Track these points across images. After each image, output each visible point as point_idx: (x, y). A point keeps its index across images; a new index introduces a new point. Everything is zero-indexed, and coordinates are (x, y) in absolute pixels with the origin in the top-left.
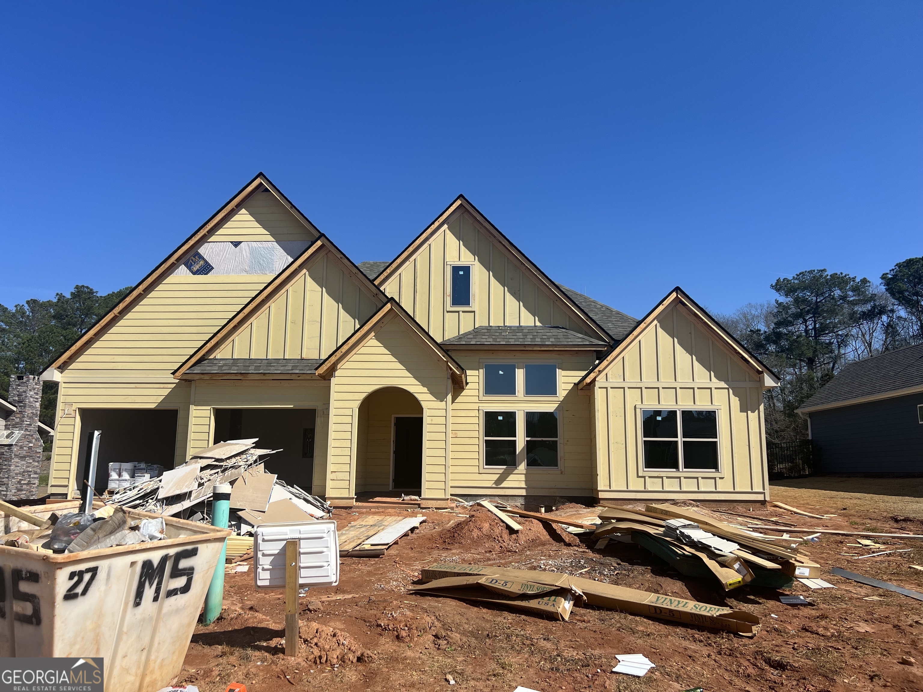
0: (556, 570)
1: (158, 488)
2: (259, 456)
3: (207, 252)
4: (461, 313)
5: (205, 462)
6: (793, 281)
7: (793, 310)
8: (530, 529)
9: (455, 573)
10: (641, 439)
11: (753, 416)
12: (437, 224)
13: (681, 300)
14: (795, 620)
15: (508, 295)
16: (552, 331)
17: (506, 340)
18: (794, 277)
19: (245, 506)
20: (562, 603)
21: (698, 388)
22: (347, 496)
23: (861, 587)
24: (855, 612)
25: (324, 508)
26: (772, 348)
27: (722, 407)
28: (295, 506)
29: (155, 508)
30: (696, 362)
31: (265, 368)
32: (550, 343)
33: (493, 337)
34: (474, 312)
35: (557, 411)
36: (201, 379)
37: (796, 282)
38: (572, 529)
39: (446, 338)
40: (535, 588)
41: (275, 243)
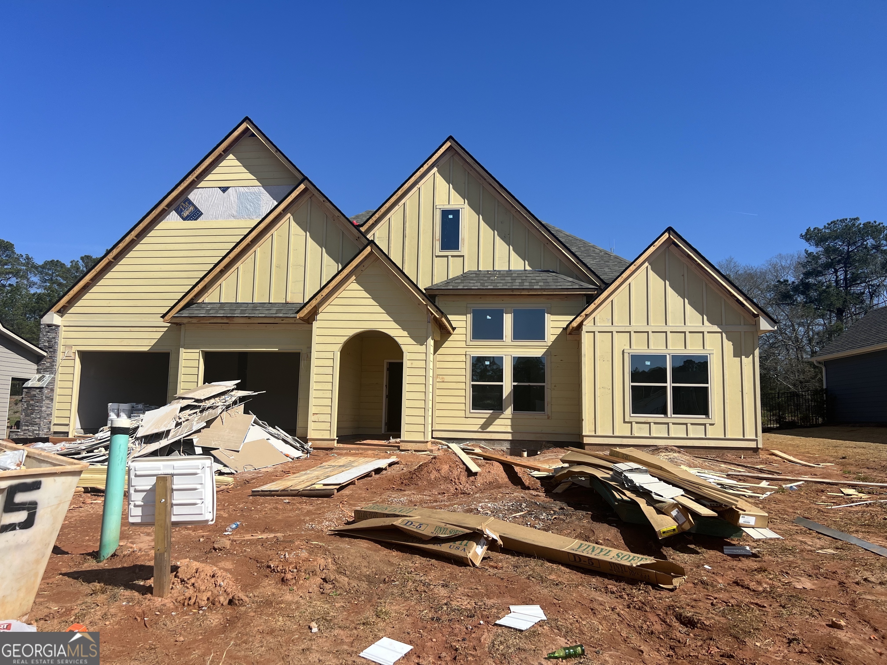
0: (490, 513)
1: (138, 427)
2: (240, 397)
3: (196, 198)
4: (450, 257)
5: (185, 403)
6: (824, 230)
7: (823, 260)
8: (489, 472)
9: (384, 514)
10: (628, 384)
11: (747, 361)
12: (426, 167)
13: (674, 241)
14: (729, 573)
15: (497, 238)
16: (541, 275)
17: (494, 284)
18: (825, 226)
19: (220, 445)
20: (474, 548)
21: (690, 332)
22: (328, 437)
23: (819, 538)
24: (800, 566)
25: (304, 449)
26: (800, 298)
27: (714, 352)
28: (272, 446)
29: (134, 446)
30: (688, 305)
31: (250, 312)
32: (538, 287)
33: (482, 281)
34: (463, 256)
35: (545, 356)
36: (189, 323)
37: (827, 231)
38: (536, 474)
39: (435, 282)
40: (448, 532)
41: (261, 188)
